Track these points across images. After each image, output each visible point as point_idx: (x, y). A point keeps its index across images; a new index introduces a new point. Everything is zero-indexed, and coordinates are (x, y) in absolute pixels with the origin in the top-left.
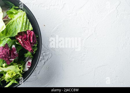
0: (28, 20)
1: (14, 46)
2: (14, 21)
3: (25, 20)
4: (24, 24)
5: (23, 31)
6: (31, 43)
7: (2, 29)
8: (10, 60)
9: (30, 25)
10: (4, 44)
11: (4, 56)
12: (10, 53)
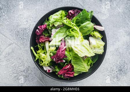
0: (82, 73)
1: (64, 61)
2: (82, 63)
3: (82, 71)
4: (79, 70)
5: (74, 70)
6: (64, 74)
7: (80, 54)
8: (55, 59)
9: (78, 74)
10: (67, 55)
11: (58, 55)
12: (60, 59)
